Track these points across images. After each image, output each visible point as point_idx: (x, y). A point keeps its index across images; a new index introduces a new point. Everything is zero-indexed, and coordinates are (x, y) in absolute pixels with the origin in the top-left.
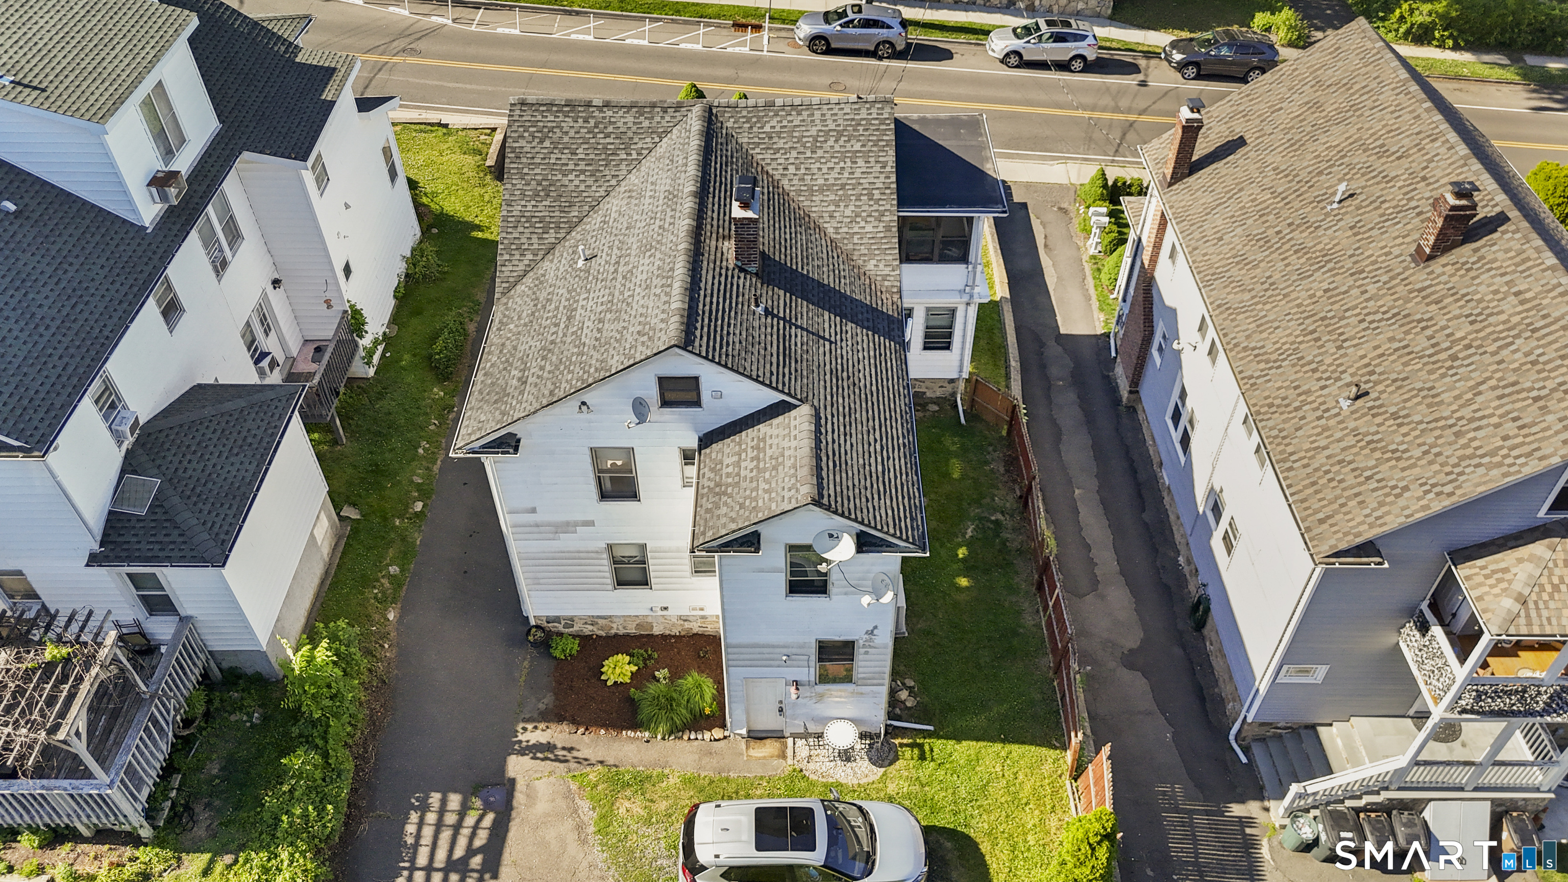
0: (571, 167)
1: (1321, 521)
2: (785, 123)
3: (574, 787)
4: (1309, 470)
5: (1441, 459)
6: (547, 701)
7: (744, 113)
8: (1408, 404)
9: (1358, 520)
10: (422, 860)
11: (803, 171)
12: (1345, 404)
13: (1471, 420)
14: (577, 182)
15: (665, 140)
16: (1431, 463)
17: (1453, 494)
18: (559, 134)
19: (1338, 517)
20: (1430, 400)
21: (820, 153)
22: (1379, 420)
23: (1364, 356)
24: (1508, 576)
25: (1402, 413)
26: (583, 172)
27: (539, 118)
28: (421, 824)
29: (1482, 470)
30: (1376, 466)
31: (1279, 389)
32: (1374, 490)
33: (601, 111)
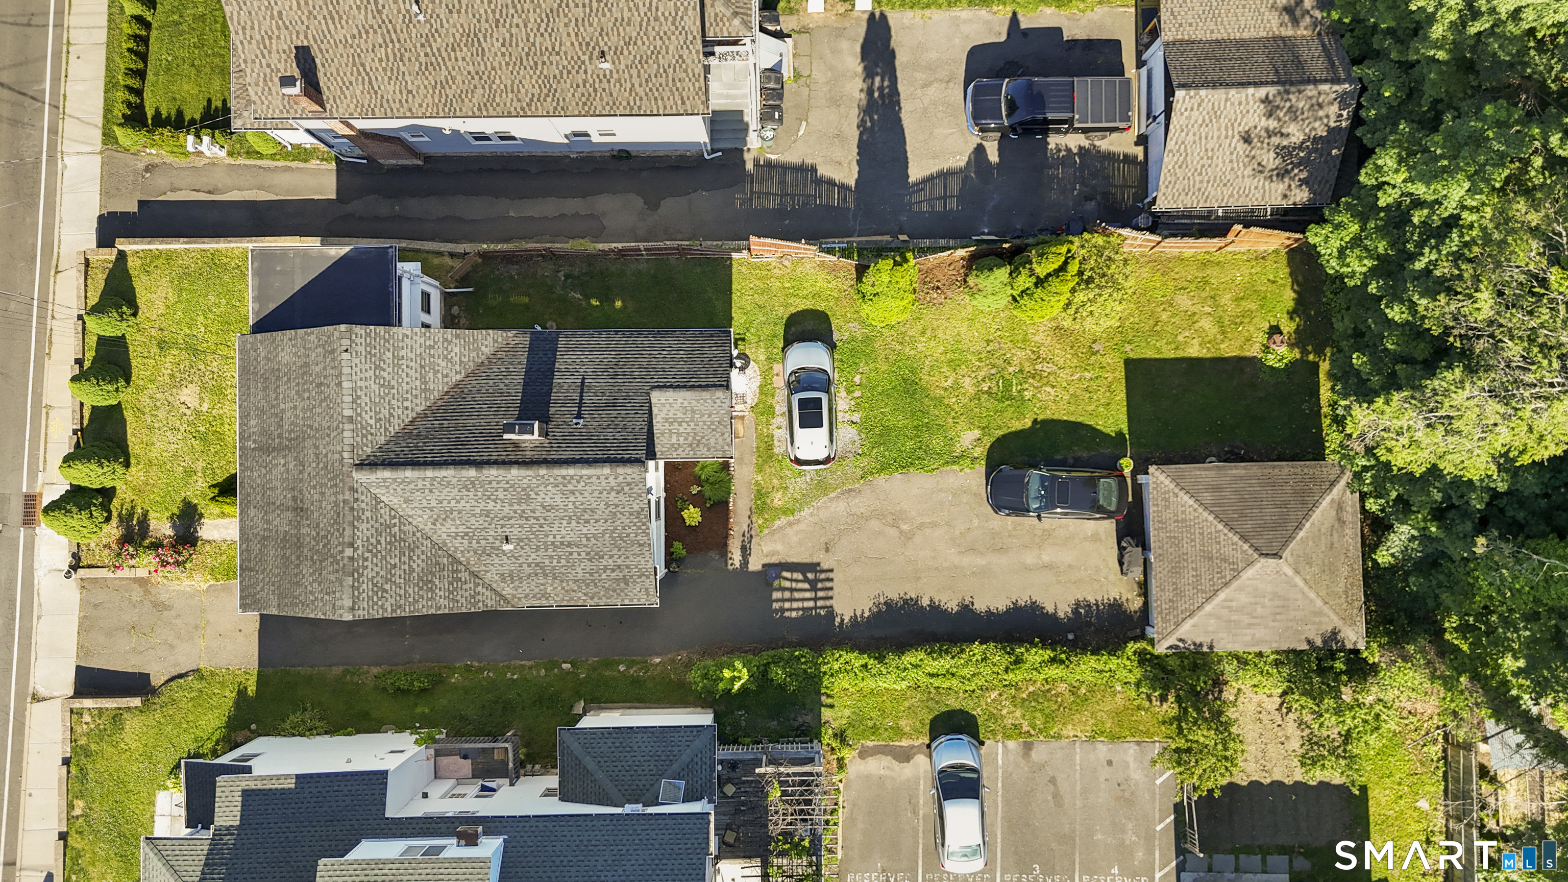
0: (406, 567)
1: (683, 103)
2: (367, 408)
3: (766, 531)
4: (645, 98)
5: (669, 33)
6: (714, 555)
7: (359, 439)
8: (622, 34)
9: (690, 85)
10: (811, 604)
11: (409, 396)
12: (606, 66)
13: (650, 9)
14: (419, 562)
15: (383, 498)
16: (669, 39)
17: (694, 38)
18: (379, 579)
19: (684, 94)
20: (624, 24)
21: (393, 383)
22: (626, 52)
23: (572, 44)
24: (720, 15)
25: (627, 39)
26: (410, 558)
27: (365, 595)
28: (791, 610)
29: (685, 18)
30: (659, 65)
31: (573, 95)
32: (675, 71)
33: (358, 548)
